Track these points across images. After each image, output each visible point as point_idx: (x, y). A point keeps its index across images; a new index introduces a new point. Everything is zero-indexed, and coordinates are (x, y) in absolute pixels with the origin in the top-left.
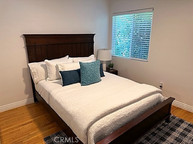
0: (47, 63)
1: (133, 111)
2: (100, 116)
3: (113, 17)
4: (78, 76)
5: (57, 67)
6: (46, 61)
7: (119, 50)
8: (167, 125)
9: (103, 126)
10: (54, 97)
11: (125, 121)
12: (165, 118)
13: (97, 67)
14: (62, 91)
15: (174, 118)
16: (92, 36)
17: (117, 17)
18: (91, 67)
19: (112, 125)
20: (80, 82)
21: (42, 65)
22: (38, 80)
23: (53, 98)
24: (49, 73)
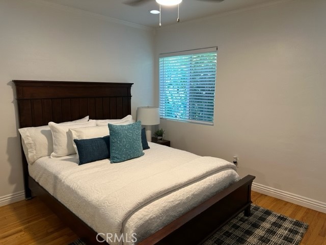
0: (52, 127)
1: (193, 195)
2: (142, 202)
3: (161, 60)
4: (105, 146)
5: (69, 134)
6: (51, 123)
7: (171, 111)
8: (246, 220)
9: (147, 218)
10: (64, 182)
11: (181, 210)
12: (243, 208)
13: (137, 132)
14: (78, 171)
15: (257, 209)
16: (128, 86)
17: (166, 59)
18: (128, 131)
19: (162, 216)
20: (108, 157)
21: (43, 132)
22: (35, 157)
23: (62, 184)
24: (56, 145)
